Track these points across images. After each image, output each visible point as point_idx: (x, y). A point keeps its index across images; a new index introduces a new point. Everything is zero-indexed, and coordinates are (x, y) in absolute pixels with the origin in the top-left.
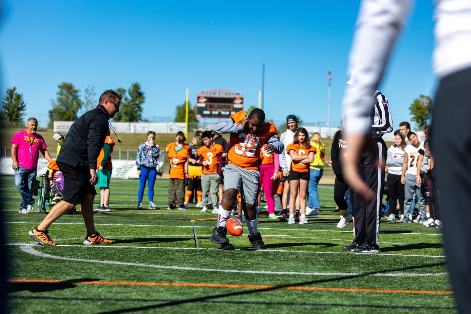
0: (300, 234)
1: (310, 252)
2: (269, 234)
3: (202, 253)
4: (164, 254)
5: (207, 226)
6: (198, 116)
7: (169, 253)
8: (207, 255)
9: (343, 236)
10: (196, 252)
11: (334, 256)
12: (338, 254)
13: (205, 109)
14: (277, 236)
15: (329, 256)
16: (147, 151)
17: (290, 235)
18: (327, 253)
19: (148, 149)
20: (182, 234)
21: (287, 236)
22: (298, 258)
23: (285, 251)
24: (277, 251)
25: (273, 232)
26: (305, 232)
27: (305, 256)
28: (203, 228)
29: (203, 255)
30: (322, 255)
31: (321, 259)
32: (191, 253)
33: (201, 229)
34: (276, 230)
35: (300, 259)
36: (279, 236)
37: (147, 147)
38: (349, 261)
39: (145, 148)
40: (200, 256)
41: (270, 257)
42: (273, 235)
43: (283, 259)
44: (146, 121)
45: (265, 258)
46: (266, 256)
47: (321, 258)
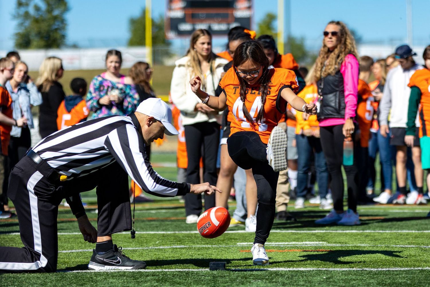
0: (343, 239)
1: (354, 269)
2: (285, 241)
3: (157, 278)
4: (89, 281)
5: (174, 231)
6: (171, 35)
7: (99, 278)
8: (166, 281)
9: (420, 240)
10: (148, 276)
11: (396, 275)
12: (404, 271)
13: (182, 20)
14: (299, 243)
15: (387, 275)
16: (105, 91)
17: (322, 241)
18: (385, 269)
19: (108, 87)
20: (128, 246)
21: (317, 243)
22: (331, 280)
23: (308, 269)
24: (295, 269)
25: (293, 237)
26: (352, 235)
27: (343, 277)
28: (168, 235)
29: (158, 281)
30: (376, 274)
31: (372, 281)
32: (138, 278)
33: (163, 235)
34: (300, 234)
35: (334, 281)
36: (304, 243)
37: (105, 84)
38: (421, 283)
39: (101, 84)
40: (153, 282)
41: (280, 279)
42: (294, 243)
43: (302, 283)
44: (75, 46)
45: (270, 282)
46: (272, 279)
47: (373, 278)
